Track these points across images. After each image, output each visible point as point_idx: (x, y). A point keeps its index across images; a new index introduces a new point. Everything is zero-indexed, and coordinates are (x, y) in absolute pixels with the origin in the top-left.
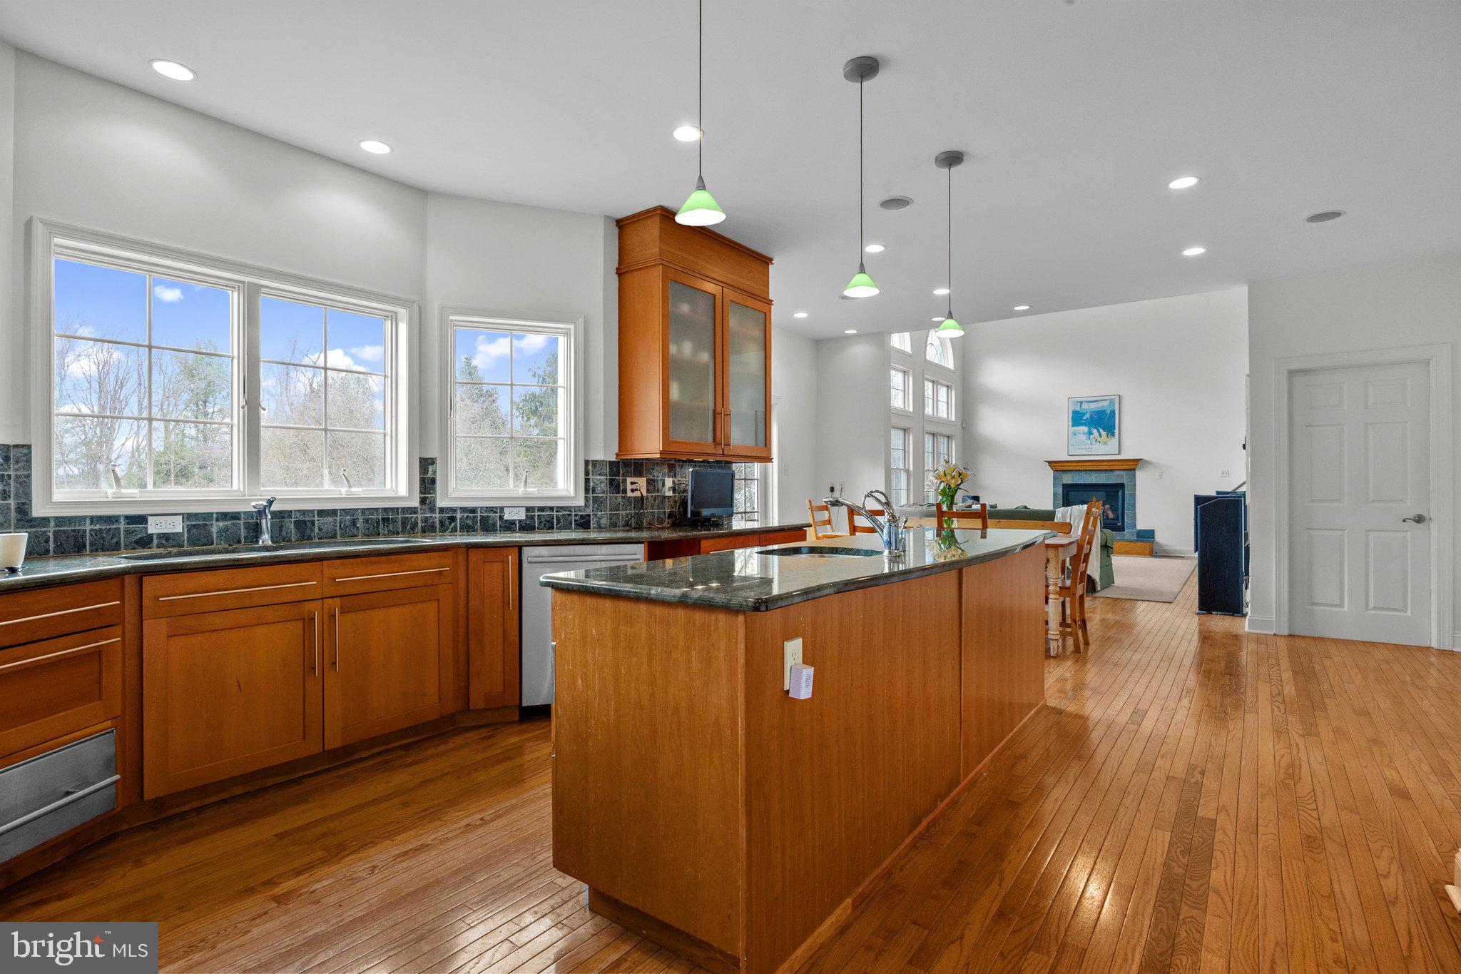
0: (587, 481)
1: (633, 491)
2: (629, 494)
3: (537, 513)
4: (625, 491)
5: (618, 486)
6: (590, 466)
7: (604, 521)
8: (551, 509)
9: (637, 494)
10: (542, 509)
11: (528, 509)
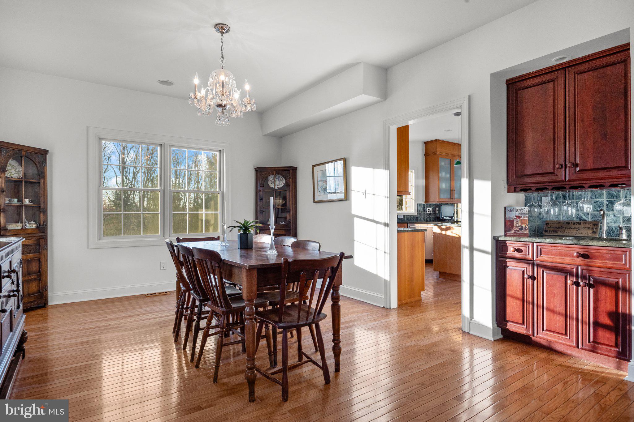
0: (418, 209)
1: (429, 211)
2: (428, 212)
3: (405, 217)
4: (426, 212)
5: (425, 210)
6: (419, 205)
7: (422, 219)
8: (409, 216)
9: (430, 212)
10: (407, 216)
11: (404, 216)
